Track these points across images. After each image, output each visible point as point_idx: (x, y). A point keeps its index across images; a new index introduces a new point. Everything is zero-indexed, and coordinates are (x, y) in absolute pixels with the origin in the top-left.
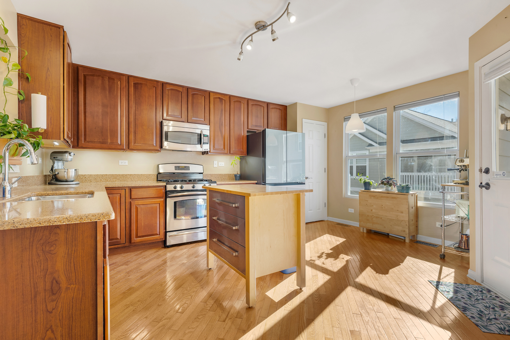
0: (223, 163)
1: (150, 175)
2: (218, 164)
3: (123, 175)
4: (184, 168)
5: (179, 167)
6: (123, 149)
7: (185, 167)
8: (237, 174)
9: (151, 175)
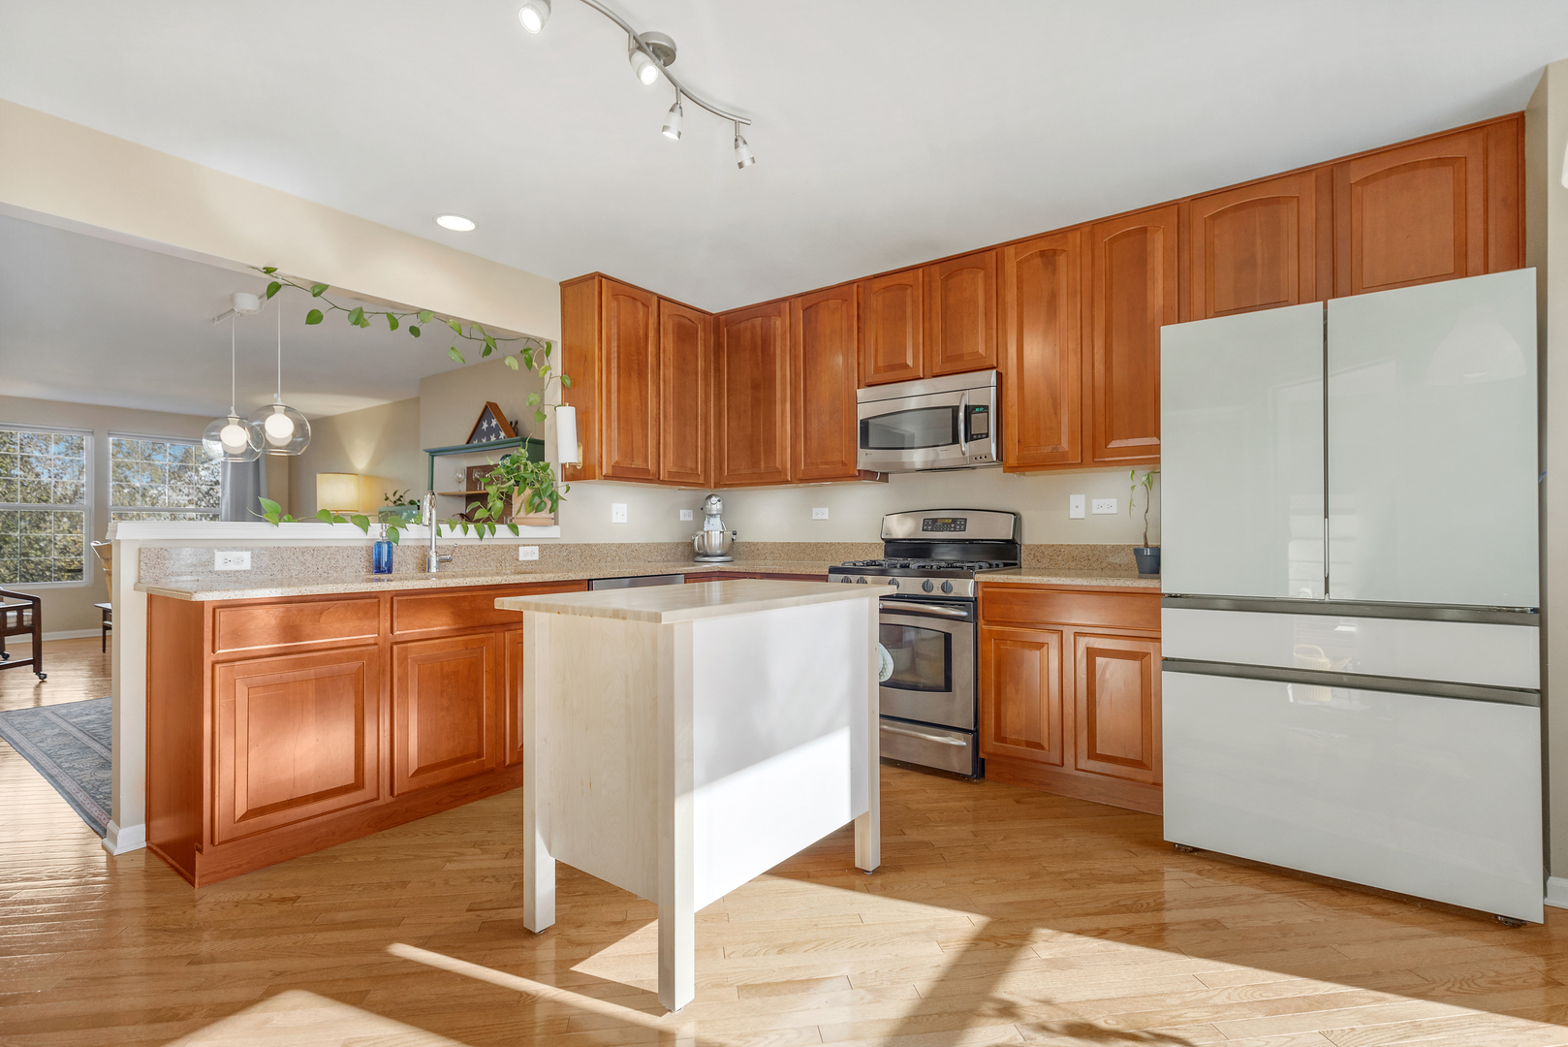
0: (1114, 502)
1: (871, 544)
2: (1088, 506)
3: (816, 544)
4: (950, 524)
5: (935, 520)
6: (787, 482)
7: (954, 520)
8: (1146, 545)
9: (873, 546)
